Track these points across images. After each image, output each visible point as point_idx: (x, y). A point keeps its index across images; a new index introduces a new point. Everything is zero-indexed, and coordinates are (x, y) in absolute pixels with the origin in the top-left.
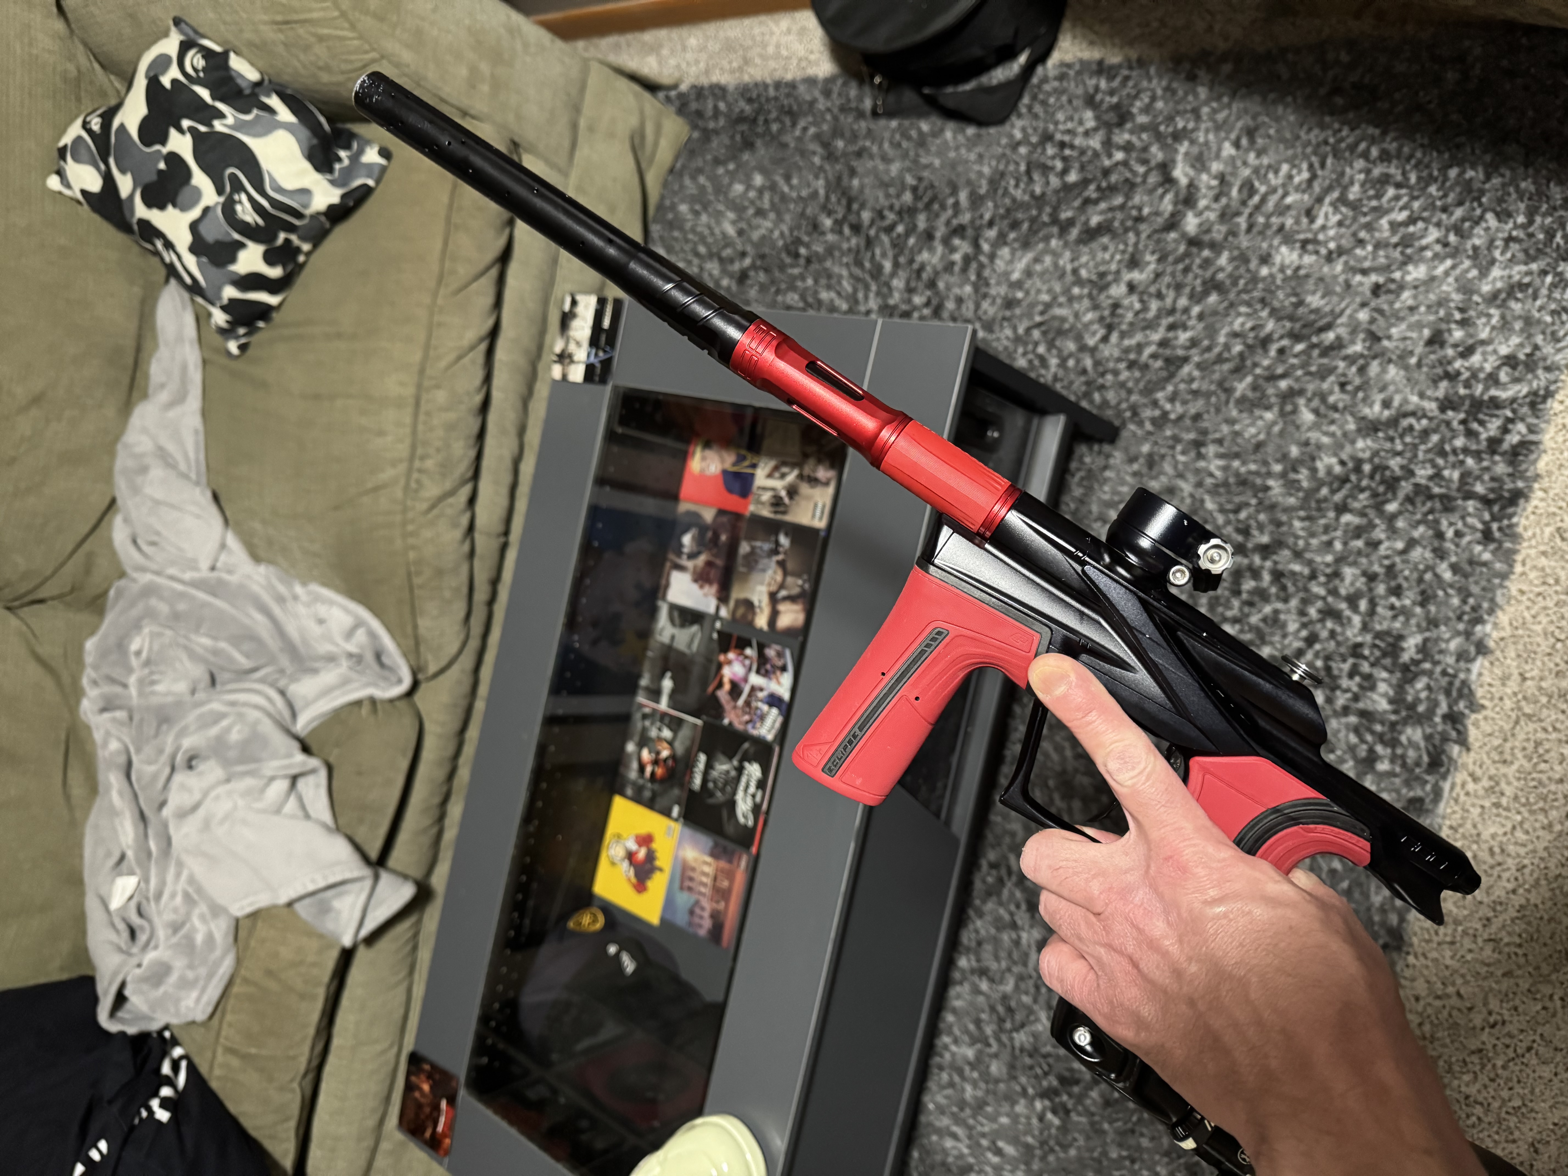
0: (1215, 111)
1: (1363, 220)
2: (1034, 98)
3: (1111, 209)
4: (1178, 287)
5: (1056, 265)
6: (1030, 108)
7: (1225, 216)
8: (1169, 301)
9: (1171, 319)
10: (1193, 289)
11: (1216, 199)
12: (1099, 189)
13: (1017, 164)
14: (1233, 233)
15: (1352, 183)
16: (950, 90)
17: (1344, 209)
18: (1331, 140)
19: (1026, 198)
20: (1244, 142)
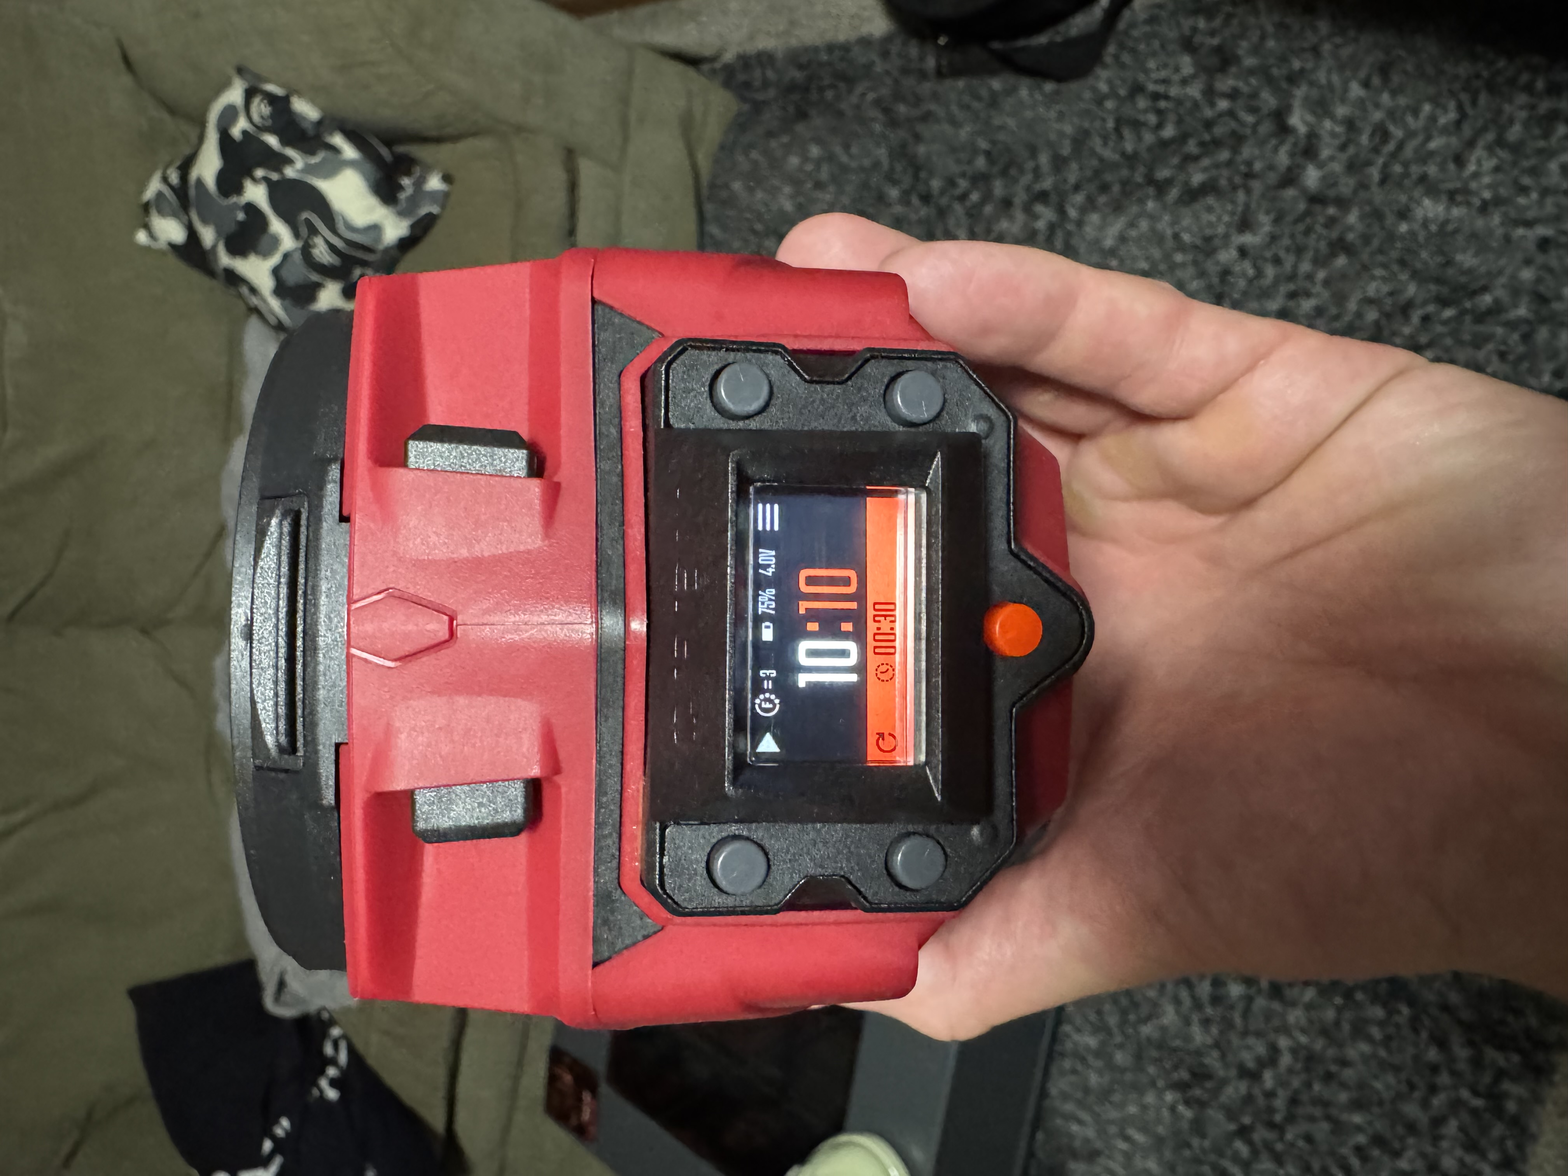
0: (1337, 46)
1: (1526, 164)
2: (1122, 46)
3: (1217, 166)
4: (1299, 251)
5: (1153, 230)
6: (1116, 57)
7: (1352, 167)
8: (1288, 266)
9: (1292, 287)
10: (1317, 251)
11: (1343, 147)
12: (1202, 144)
13: (1104, 120)
14: (1363, 186)
15: (1511, 121)
16: (1021, 43)
17: (1503, 154)
18: (1485, 74)
19: (1116, 157)
20: (1376, 81)
